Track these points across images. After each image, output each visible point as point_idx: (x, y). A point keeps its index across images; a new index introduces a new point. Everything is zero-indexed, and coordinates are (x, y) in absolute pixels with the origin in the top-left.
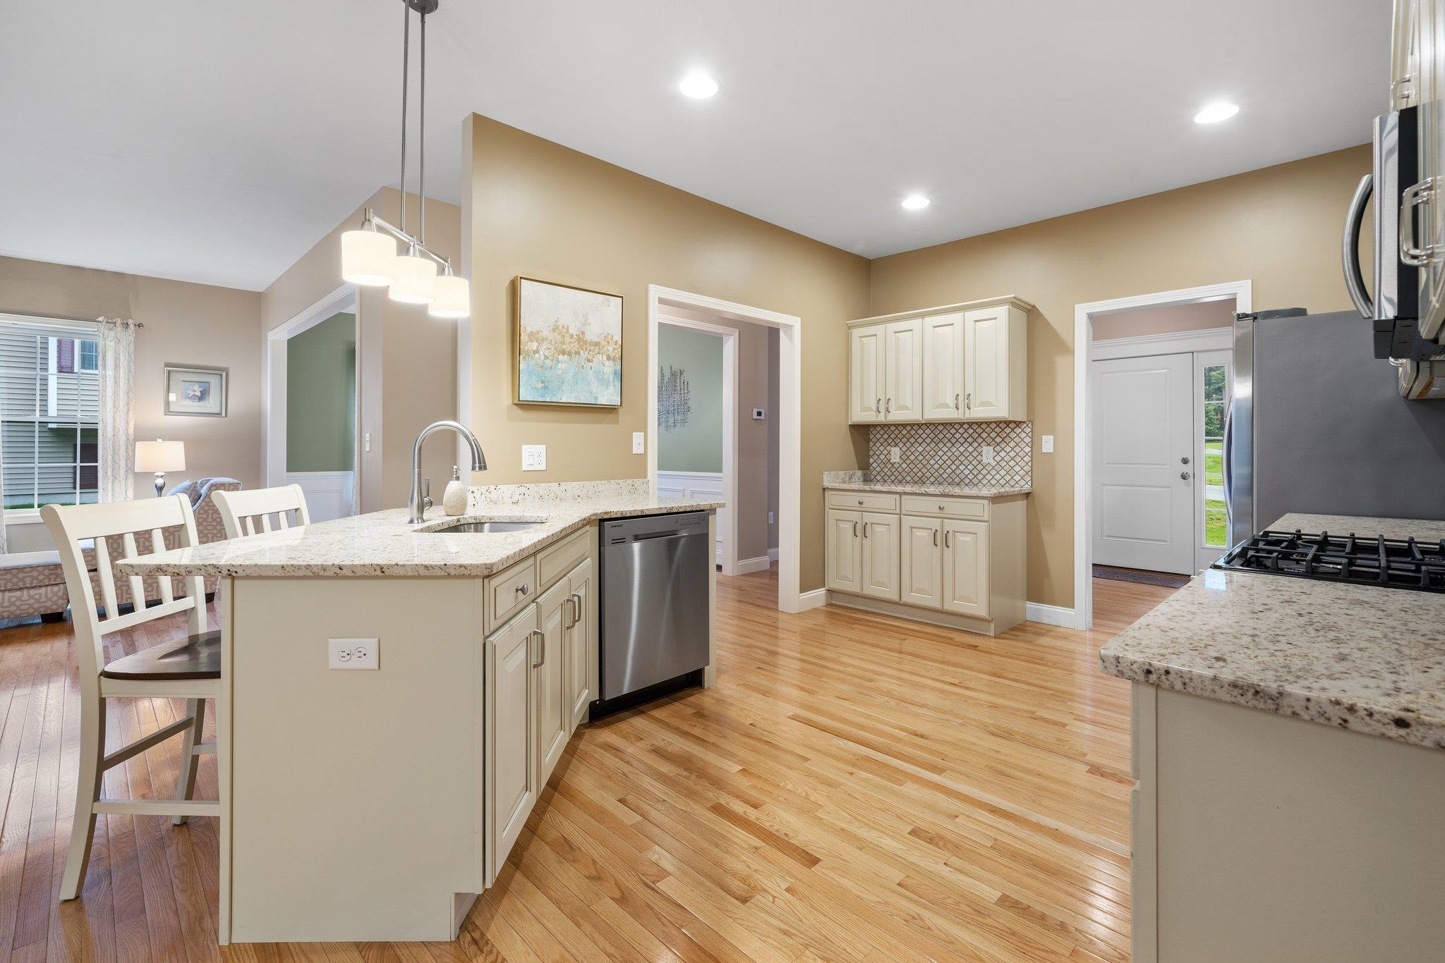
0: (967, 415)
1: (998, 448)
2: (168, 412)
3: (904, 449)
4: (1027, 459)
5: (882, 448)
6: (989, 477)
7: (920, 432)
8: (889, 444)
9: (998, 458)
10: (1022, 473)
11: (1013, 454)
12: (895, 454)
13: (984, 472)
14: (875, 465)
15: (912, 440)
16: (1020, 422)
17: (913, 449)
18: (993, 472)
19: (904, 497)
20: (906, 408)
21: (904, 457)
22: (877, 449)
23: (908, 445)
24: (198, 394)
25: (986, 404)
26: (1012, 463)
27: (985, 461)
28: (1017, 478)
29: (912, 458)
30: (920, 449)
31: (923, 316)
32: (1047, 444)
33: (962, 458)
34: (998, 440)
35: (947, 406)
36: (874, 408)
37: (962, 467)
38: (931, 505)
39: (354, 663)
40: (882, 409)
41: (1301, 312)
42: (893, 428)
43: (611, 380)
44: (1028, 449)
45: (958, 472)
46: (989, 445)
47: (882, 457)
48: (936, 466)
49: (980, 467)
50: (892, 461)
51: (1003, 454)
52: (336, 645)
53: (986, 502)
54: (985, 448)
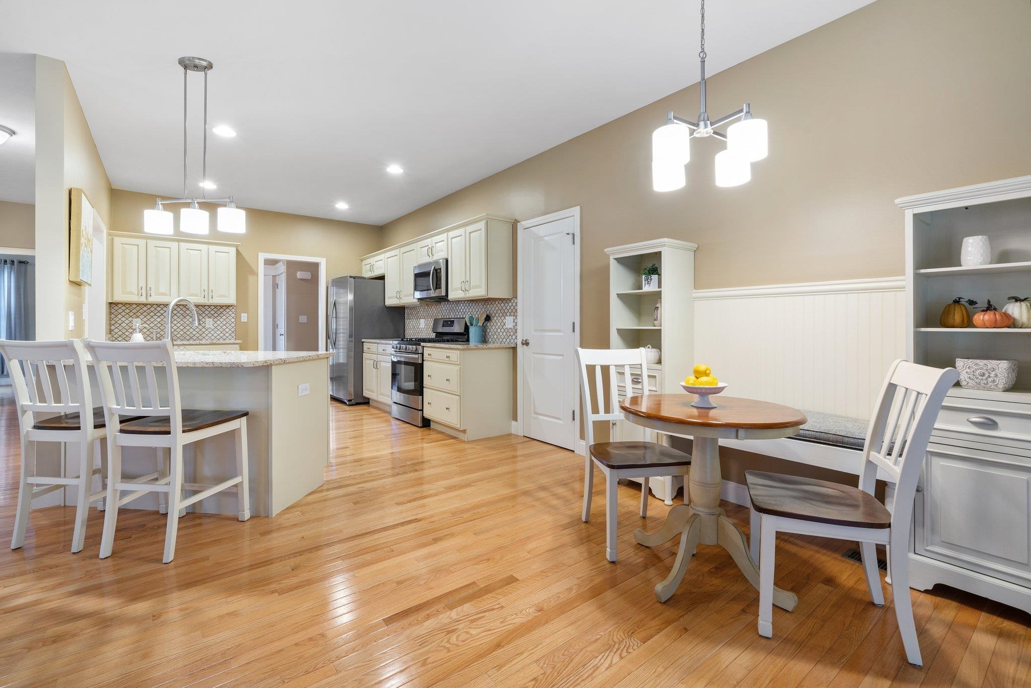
0: (210, 301)
1: (216, 320)
3: (145, 319)
4: (233, 325)
5: (123, 319)
6: (210, 335)
7: (158, 309)
8: (131, 317)
9: (216, 325)
10: (230, 332)
11: (224, 322)
13: (207, 332)
14: (117, 331)
15: (152, 314)
16: (232, 306)
17: (152, 320)
18: (213, 332)
20: (163, 294)
21: (145, 325)
22: (120, 319)
23: (148, 317)
26: (224, 327)
27: (207, 326)
28: (227, 335)
29: (152, 325)
30: (159, 320)
32: (244, 317)
34: (216, 315)
35: (197, 295)
37: (191, 330)
41: (360, 277)
42: (135, 306)
44: (233, 320)
45: (188, 333)
46: (210, 317)
47: (123, 325)
49: (204, 330)
51: (218, 322)
54: (208, 320)
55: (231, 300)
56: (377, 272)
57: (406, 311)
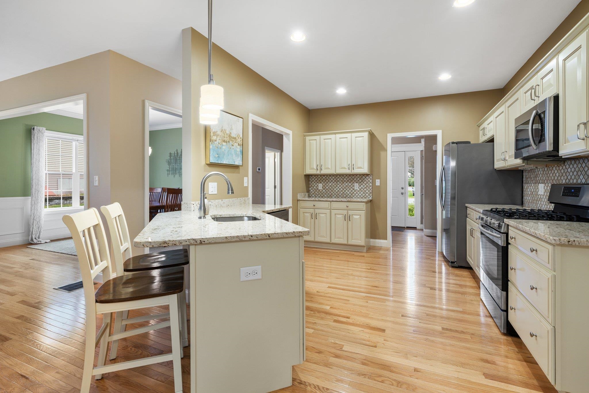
0: (353, 172)
1: (360, 184)
3: (324, 184)
4: (371, 188)
5: (315, 184)
6: (357, 195)
7: (330, 178)
8: (318, 183)
10: (369, 193)
11: (365, 186)
12: (320, 186)
13: (355, 193)
14: (312, 191)
15: (327, 181)
16: (368, 175)
17: (327, 184)
18: (358, 193)
19: (332, 203)
20: (328, 168)
21: (324, 187)
22: (313, 184)
25: (360, 168)
26: (365, 189)
27: (355, 189)
28: (367, 195)
29: (327, 188)
30: (330, 184)
31: (335, 134)
32: (378, 182)
33: (347, 188)
34: (360, 181)
35: (345, 168)
36: (315, 168)
37: (347, 191)
38: (343, 205)
40: (319, 169)
41: (468, 142)
42: (319, 176)
43: (239, 154)
44: (371, 184)
45: (345, 193)
46: (357, 183)
47: (315, 187)
48: (337, 191)
49: (353, 191)
50: (319, 189)
51: (362, 186)
52: (244, 270)
53: (364, 203)
54: (355, 184)
55: (365, 169)
57: (524, 174)
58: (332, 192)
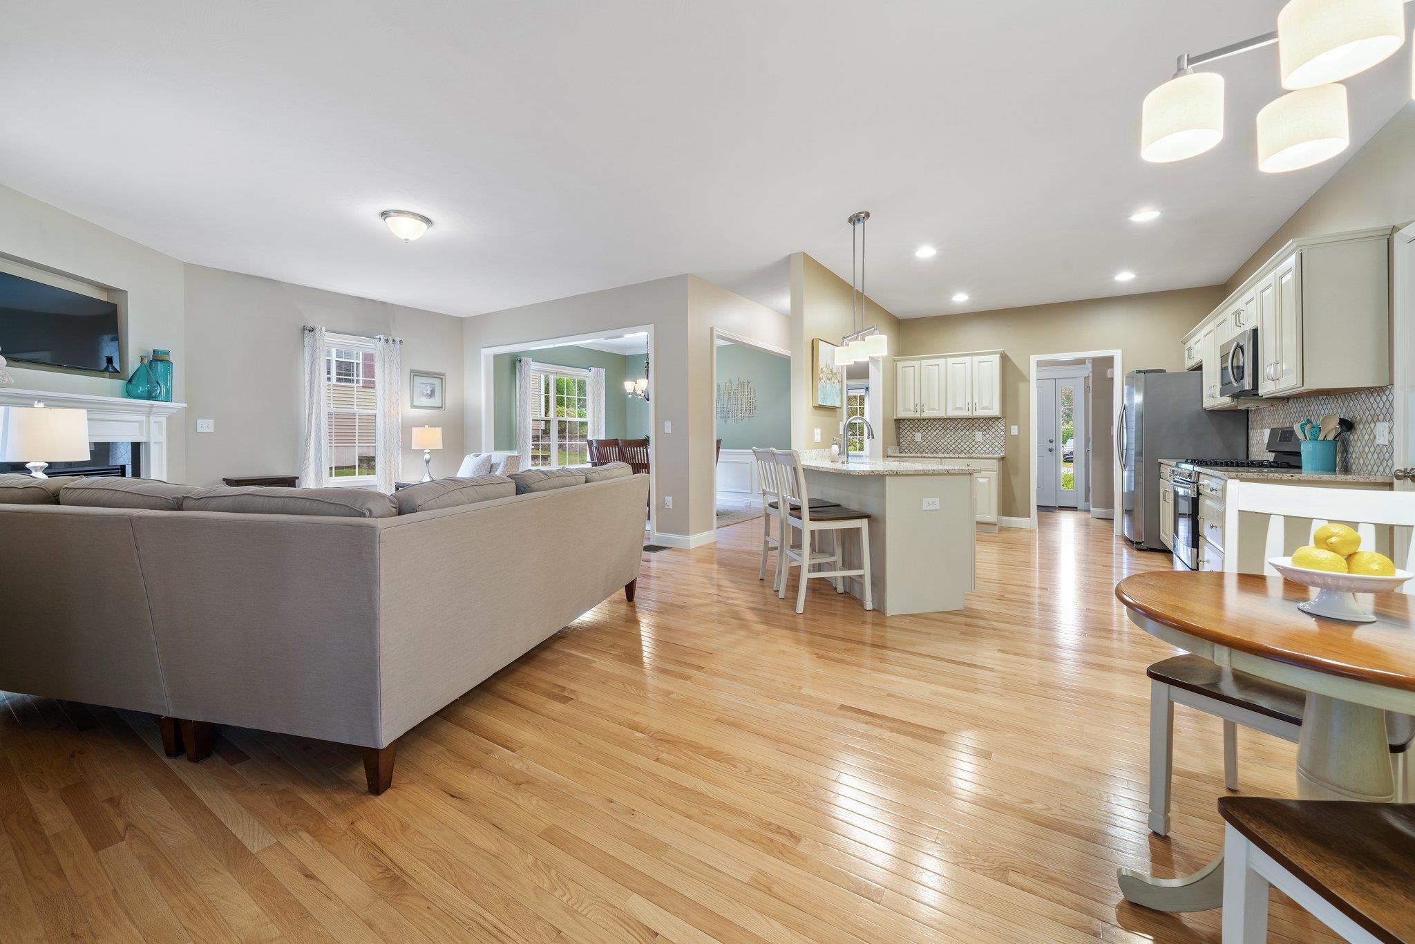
0: (974, 414)
1: (985, 432)
2: (414, 407)
3: (924, 433)
4: (1002, 438)
5: (910, 432)
6: (979, 449)
7: (935, 423)
8: (914, 431)
9: (985, 438)
10: (999, 446)
11: (994, 436)
12: (918, 436)
13: (976, 446)
14: (904, 443)
15: (929, 428)
16: (998, 418)
17: (930, 433)
18: (982, 446)
20: (934, 409)
21: (924, 438)
22: (906, 433)
23: (927, 431)
24: (429, 393)
25: (987, 408)
26: (993, 441)
27: (977, 440)
28: (996, 449)
29: (930, 438)
30: (935, 433)
32: (1014, 430)
33: (963, 438)
34: (985, 428)
35: (961, 409)
36: (913, 409)
37: (962, 444)
39: (931, 508)
40: (919, 411)
41: (1163, 371)
42: (916, 421)
44: (1003, 433)
46: (979, 431)
47: (909, 438)
48: (946, 443)
49: (973, 443)
50: (916, 440)
51: (988, 436)
52: (926, 501)
53: (995, 460)
54: (977, 433)
55: (995, 411)
56: (1191, 363)
57: (1250, 416)
58: (938, 446)
